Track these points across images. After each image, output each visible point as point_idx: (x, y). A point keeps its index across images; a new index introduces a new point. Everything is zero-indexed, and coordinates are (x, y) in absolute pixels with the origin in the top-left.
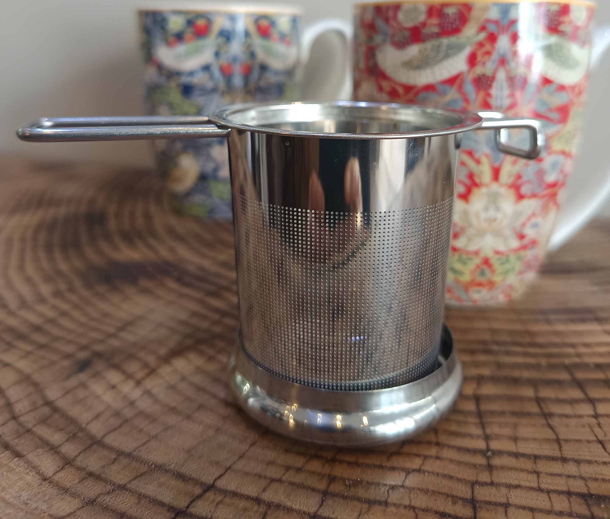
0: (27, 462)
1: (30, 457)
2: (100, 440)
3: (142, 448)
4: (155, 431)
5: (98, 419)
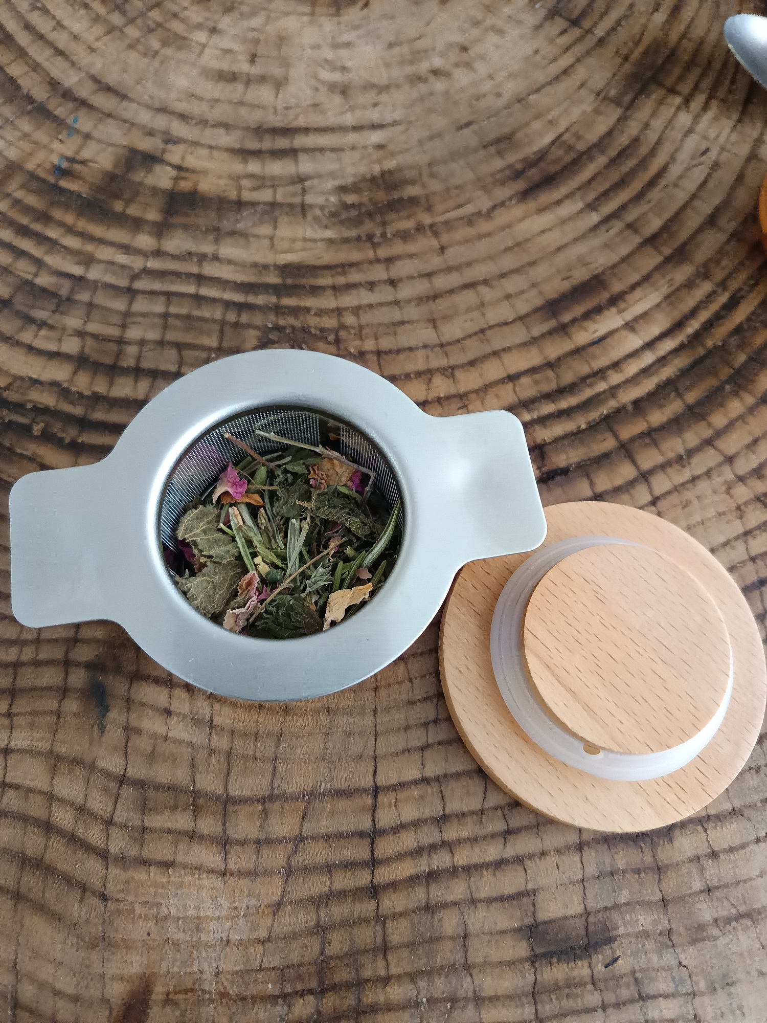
0: (185, 866)
1: (180, 858)
2: (227, 796)
3: (277, 781)
4: (270, 752)
5: (198, 769)
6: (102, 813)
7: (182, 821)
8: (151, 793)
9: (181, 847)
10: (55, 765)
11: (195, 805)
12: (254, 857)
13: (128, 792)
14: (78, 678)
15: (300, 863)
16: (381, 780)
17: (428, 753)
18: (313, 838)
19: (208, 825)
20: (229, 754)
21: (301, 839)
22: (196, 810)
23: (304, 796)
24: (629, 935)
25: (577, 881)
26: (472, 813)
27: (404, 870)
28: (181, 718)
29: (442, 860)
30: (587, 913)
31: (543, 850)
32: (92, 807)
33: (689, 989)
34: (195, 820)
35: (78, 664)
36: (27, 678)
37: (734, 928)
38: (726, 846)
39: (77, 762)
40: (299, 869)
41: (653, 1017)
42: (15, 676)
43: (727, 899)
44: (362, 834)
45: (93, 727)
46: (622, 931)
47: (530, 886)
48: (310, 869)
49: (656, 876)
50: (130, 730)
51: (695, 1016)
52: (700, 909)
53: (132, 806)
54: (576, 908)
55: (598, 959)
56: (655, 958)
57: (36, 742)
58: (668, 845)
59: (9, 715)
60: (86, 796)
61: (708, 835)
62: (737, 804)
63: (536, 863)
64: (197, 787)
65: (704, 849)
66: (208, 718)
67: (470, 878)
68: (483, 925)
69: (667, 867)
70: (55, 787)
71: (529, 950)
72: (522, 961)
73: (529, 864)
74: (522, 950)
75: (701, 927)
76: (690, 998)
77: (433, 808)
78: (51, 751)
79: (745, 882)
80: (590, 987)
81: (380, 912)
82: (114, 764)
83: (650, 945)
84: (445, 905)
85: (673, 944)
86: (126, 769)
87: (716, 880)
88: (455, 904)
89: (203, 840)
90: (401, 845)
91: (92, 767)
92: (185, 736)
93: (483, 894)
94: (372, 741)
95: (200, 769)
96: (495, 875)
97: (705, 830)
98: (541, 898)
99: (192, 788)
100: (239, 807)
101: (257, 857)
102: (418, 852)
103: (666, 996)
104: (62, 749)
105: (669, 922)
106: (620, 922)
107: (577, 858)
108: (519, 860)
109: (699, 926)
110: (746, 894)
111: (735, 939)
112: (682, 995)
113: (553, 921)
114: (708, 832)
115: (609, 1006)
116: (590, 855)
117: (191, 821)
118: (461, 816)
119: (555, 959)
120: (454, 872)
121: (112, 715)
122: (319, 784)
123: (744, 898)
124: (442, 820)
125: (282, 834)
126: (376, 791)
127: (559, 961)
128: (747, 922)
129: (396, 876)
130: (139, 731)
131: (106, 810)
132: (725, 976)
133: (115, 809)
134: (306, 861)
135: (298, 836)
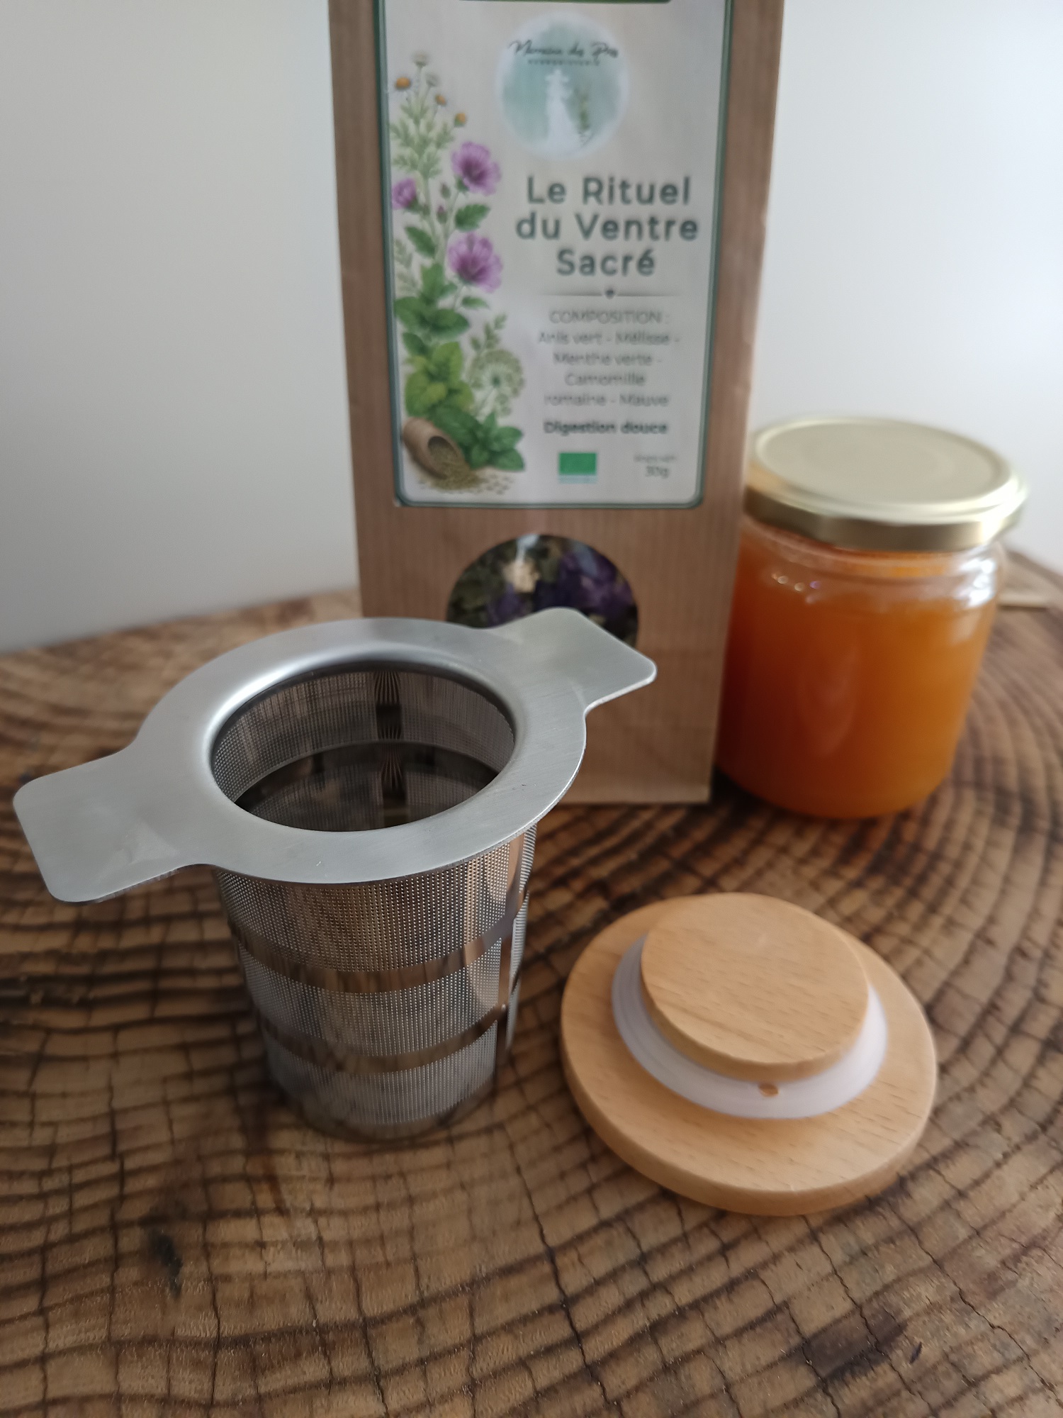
2: (364, 1319)
3: (424, 1281)
4: (405, 1251)
5: (317, 1299)
6: (196, 1396)
7: (313, 1369)
8: (260, 1348)
9: (317, 1403)
10: (118, 1355)
11: (324, 1343)
12: (421, 1384)
13: (227, 1356)
14: (132, 1240)
15: (485, 1370)
16: (553, 1241)
17: (597, 1195)
18: (493, 1333)
19: (349, 1363)
20: (353, 1270)
21: (476, 1339)
22: (327, 1350)
23: (463, 1288)
24: (918, 1315)
25: (829, 1274)
26: (674, 1241)
27: (621, 1331)
28: (279, 1246)
29: (660, 1306)
30: (858, 1307)
31: (774, 1254)
32: (181, 1392)
33: (1019, 1352)
34: (329, 1363)
35: (129, 1224)
36: (62, 1260)
37: (1027, 1264)
38: (969, 1181)
39: (150, 1340)
40: (484, 1379)
41: (997, 1403)
42: (44, 1263)
43: (1003, 1236)
44: (551, 1309)
45: (163, 1291)
46: (907, 1313)
47: (778, 1299)
48: (498, 1374)
49: (913, 1238)
50: (214, 1280)
51: (1043, 1381)
52: (979, 1257)
53: (237, 1373)
54: (842, 1306)
55: (898, 1355)
56: (962, 1331)
57: (86, 1333)
58: (908, 1202)
59: (42, 1311)
60: (169, 1381)
61: (943, 1176)
62: (957, 1136)
63: (772, 1271)
64: (322, 1320)
65: (948, 1193)
66: (314, 1237)
67: (703, 1316)
68: (743, 1365)
69: (920, 1224)
70: (122, 1384)
71: (812, 1376)
72: (809, 1393)
73: (765, 1275)
74: (803, 1380)
75: (992, 1276)
76: (1025, 1362)
77: (625, 1251)
78: (109, 1338)
79: (1010, 1211)
80: (905, 1394)
81: (610, 1397)
82: (201, 1327)
83: (948, 1318)
84: (687, 1358)
85: (973, 1307)
86: (219, 1329)
87: (979, 1220)
88: (698, 1352)
89: (346, 1385)
90: (605, 1304)
91: (172, 1341)
92: (290, 1265)
93: (727, 1328)
94: (525, 1202)
95: (320, 1298)
96: (730, 1300)
97: (939, 1173)
98: (797, 1308)
99: (314, 1325)
100: (384, 1327)
101: (426, 1382)
102: (628, 1306)
103: (998, 1371)
104: (124, 1331)
105: (955, 1284)
106: (901, 1304)
107: (815, 1249)
108: (752, 1275)
109: (989, 1275)
110: (1018, 1224)
111: (1035, 1275)
112: (1015, 1362)
113: (824, 1330)
114: (943, 1173)
115: (939, 1408)
116: (829, 1241)
117: (323, 1366)
118: (663, 1249)
119: (848, 1376)
120: (681, 1314)
121: (187, 1269)
122: (478, 1270)
123: (1018, 1228)
124: (642, 1261)
125: (450, 1342)
126: (551, 1255)
127: (853, 1375)
128: (1036, 1252)
129: (612, 1343)
130: (227, 1278)
131: (202, 1390)
132: (1049, 1321)
133: (213, 1385)
134: (492, 1365)
135: (471, 1338)
